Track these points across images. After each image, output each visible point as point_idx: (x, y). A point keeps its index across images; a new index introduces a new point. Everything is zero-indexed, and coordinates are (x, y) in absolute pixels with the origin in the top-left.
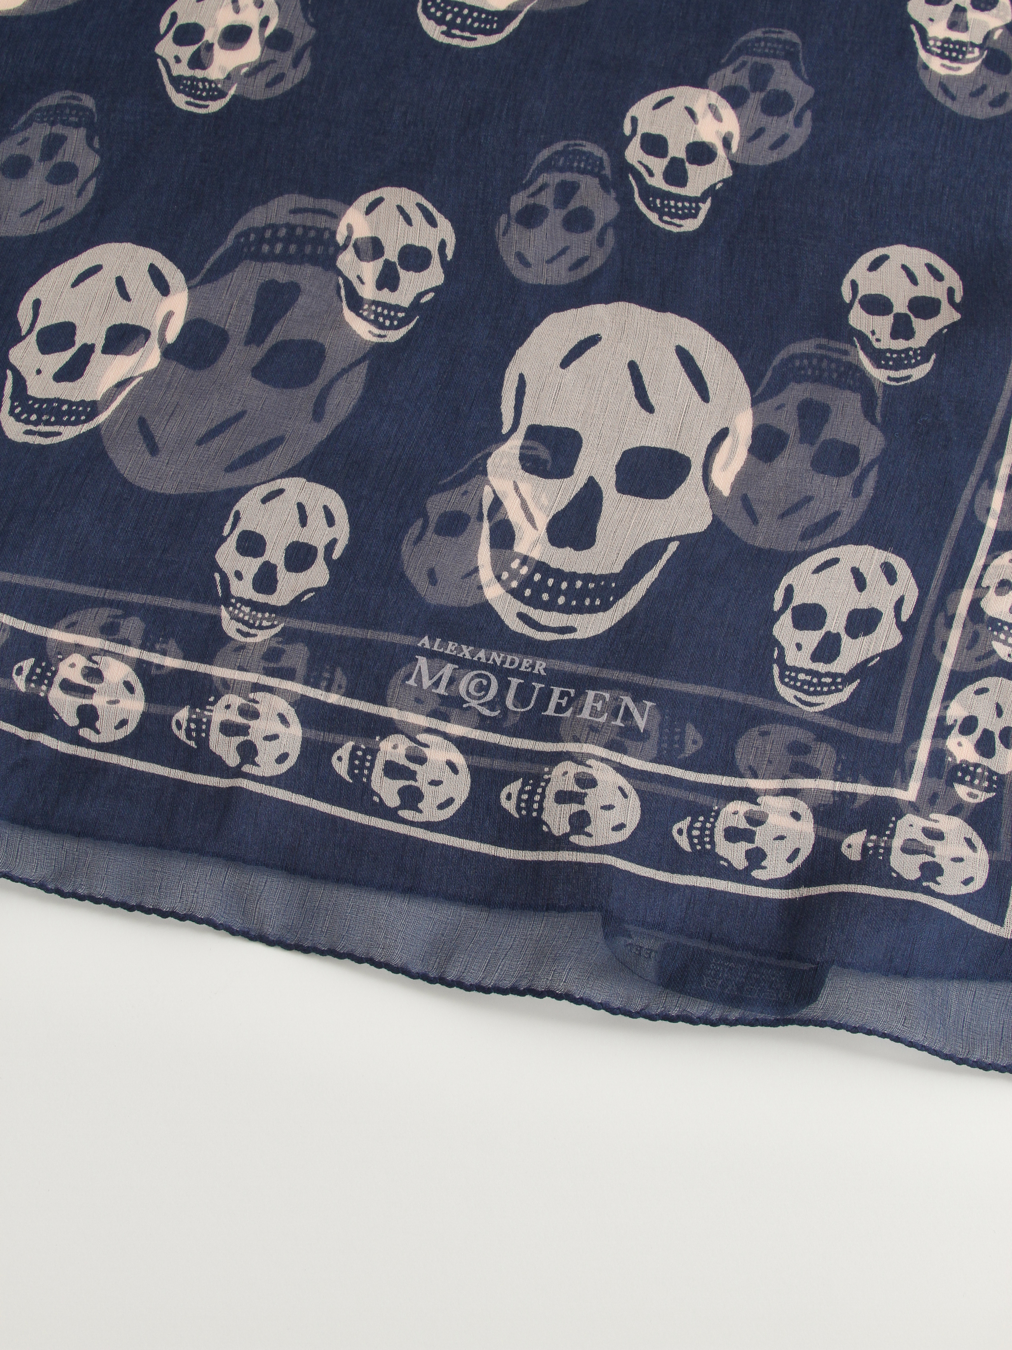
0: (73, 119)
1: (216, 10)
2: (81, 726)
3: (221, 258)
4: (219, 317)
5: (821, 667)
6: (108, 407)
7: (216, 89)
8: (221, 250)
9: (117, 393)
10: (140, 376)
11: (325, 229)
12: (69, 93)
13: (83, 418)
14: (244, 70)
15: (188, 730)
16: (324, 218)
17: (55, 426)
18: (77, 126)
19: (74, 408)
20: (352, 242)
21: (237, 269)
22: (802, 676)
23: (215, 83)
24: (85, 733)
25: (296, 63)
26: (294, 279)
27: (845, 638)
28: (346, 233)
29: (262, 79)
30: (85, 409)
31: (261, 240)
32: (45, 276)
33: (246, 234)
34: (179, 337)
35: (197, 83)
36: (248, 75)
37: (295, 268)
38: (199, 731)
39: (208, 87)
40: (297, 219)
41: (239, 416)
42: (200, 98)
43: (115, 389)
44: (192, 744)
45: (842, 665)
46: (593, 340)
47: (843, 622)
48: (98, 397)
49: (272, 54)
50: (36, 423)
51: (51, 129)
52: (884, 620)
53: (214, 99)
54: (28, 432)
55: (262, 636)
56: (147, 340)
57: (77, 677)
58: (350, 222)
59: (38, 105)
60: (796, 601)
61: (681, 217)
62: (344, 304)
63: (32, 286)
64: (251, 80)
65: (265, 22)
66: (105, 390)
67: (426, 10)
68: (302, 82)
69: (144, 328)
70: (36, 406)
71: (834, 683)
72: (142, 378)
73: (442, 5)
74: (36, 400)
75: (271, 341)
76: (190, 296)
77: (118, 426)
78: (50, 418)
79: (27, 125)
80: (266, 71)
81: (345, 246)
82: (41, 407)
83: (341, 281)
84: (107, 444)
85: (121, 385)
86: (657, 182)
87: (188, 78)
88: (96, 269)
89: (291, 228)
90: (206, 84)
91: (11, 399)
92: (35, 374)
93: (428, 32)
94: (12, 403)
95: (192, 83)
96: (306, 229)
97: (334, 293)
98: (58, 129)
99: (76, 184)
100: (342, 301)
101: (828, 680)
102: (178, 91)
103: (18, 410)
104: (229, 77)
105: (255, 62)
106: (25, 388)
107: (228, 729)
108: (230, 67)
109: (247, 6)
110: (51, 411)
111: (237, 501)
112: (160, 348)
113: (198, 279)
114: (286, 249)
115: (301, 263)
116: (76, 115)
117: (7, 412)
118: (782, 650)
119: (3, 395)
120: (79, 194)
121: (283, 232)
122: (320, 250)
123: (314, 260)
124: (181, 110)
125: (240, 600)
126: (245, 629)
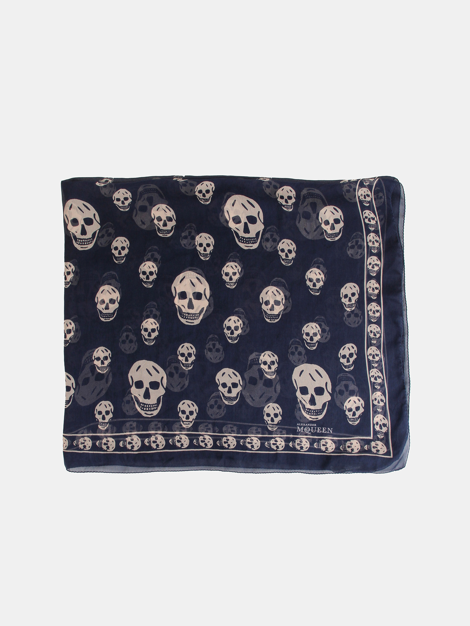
1: (232, 323)
2: (252, 448)
5: (354, 417)
6: (238, 397)
7: (236, 338)
9: (238, 395)
10: (240, 391)
11: (257, 361)
13: (235, 399)
14: (239, 335)
15: (268, 446)
17: (232, 402)
19: (233, 398)
22: (352, 419)
24: (252, 449)
25: (247, 328)
27: (356, 412)
28: (261, 361)
31: (254, 361)
32: (218, 374)
38: (269, 445)
39: (234, 338)
41: (264, 393)
42: (233, 340)
44: (269, 447)
45: (357, 416)
46: (302, 371)
47: (355, 409)
49: (243, 331)
50: (229, 401)
52: (360, 407)
53: (236, 340)
54: (228, 403)
55: (275, 429)
56: (238, 385)
57: (249, 441)
58: (261, 359)
60: (347, 408)
61: (313, 347)
62: (265, 373)
63: (216, 376)
64: (241, 336)
65: (240, 325)
66: (236, 394)
69: (237, 383)
71: (357, 419)
73: (268, 315)
75: (263, 379)
76: (241, 376)
77: (240, 400)
80: (243, 334)
81: (261, 363)
82: (228, 398)
85: (238, 393)
86: (309, 341)
88: (224, 373)
91: (223, 397)
92: (224, 392)
93: (267, 321)
95: (231, 338)
101: (356, 419)
102: (229, 339)
103: (225, 399)
104: (237, 336)
105: (241, 333)
106: (224, 395)
107: (274, 444)
108: (237, 334)
109: (237, 322)
110: (231, 399)
111: (264, 408)
113: (241, 373)
117: (223, 399)
118: (348, 416)
119: (221, 396)
124: (230, 343)
125: (270, 424)
126: (272, 428)
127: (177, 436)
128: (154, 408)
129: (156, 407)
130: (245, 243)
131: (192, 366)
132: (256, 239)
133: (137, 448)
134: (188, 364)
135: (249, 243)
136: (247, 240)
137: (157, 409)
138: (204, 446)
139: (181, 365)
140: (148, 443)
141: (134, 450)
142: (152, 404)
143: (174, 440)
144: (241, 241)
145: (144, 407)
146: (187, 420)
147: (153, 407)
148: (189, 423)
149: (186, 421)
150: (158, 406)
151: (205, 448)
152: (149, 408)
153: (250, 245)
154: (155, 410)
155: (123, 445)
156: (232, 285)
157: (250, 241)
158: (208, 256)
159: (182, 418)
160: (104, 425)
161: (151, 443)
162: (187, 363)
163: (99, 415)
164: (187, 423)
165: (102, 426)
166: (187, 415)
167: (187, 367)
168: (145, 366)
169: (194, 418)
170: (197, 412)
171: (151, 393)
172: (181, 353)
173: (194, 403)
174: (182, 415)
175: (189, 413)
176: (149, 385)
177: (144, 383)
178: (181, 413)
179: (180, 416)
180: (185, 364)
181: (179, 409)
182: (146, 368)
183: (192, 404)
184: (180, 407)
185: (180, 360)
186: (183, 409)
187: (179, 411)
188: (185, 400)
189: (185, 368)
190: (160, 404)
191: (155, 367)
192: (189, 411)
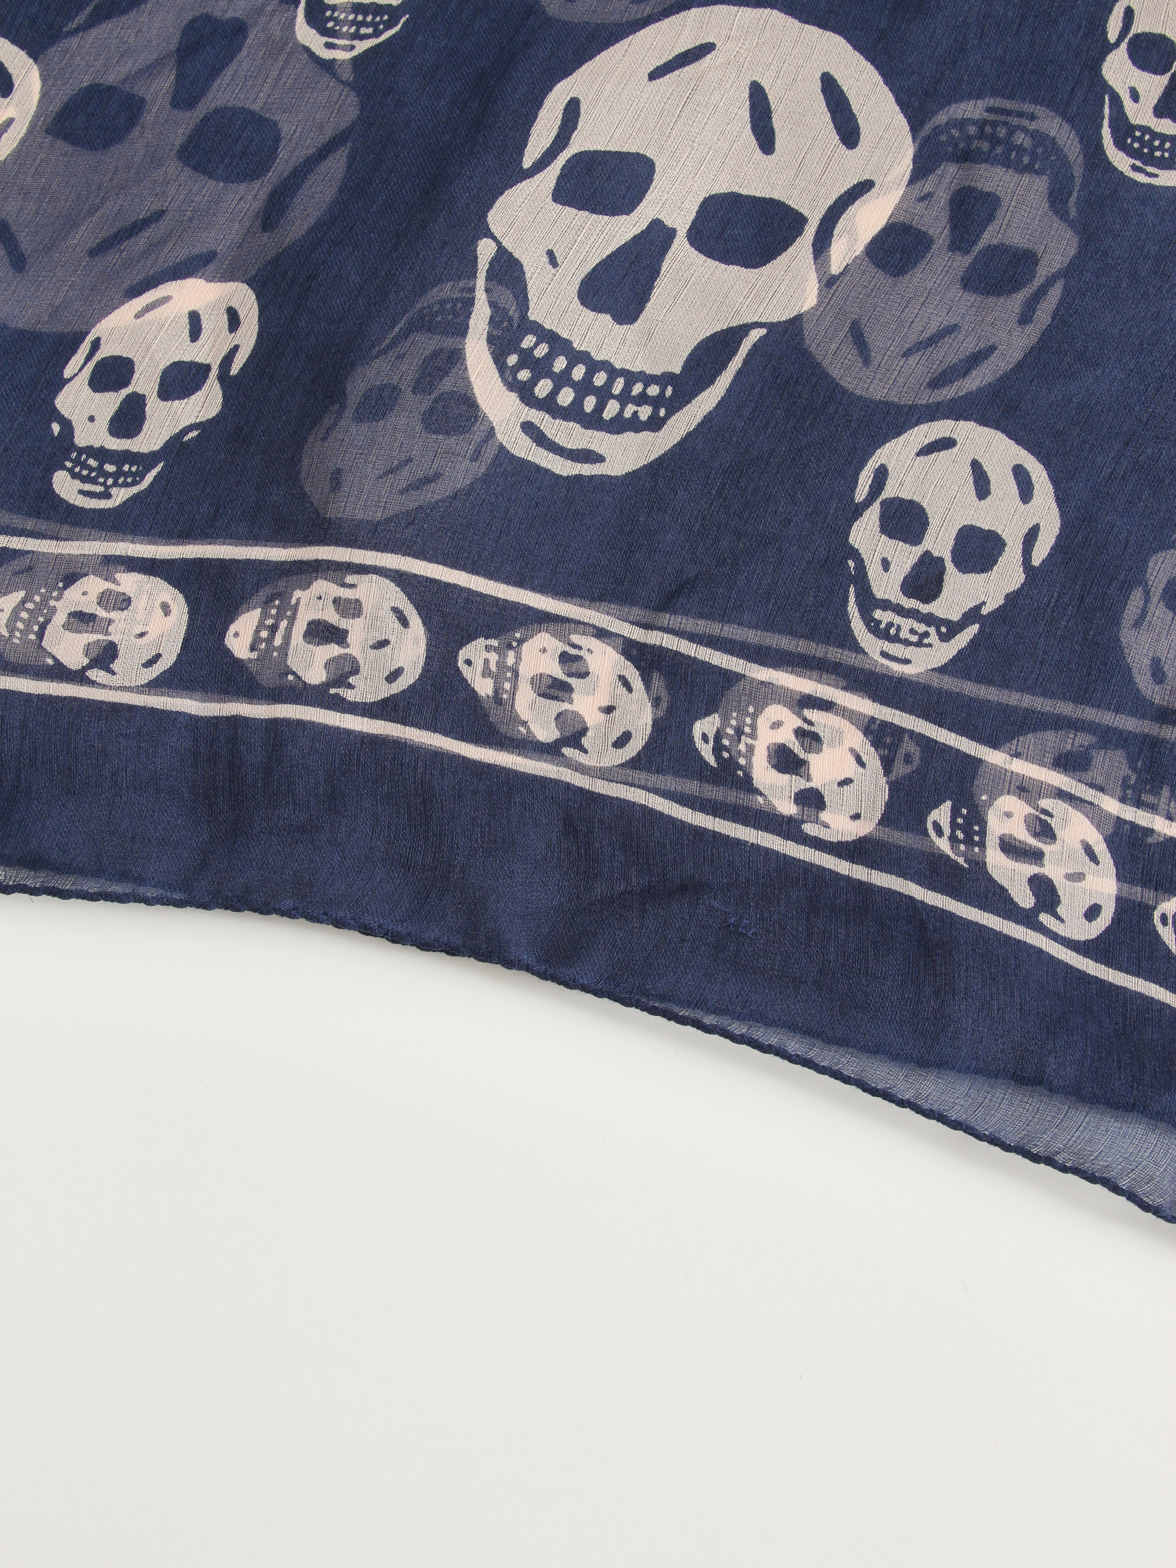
127: (775, 711)
128: (630, 409)
129: (656, 402)
133: (381, 691)
137: (655, 424)
138: (1025, 899)
139: (1106, 132)
140: (486, 672)
141: (350, 695)
142: (624, 373)
143: (739, 732)
145: (541, 368)
146: (910, 603)
147: (625, 398)
148: (921, 628)
149: (899, 610)
150: (676, 404)
151: (1028, 919)
152: (584, 388)
154: (634, 425)
155: (253, 648)
159: (874, 571)
160: (107, 475)
161: (515, 688)
162: (1165, 126)
163: (98, 395)
164: (907, 624)
165: (94, 481)
166: (927, 554)
167: (1149, 160)
168: (746, 63)
169: (984, 603)
170: (1037, 560)
171: (669, 273)
172: (1137, 36)
173: (1045, 472)
174: (880, 543)
175: (957, 539)
176: (696, 208)
177: (654, 182)
178: (880, 520)
179: (852, 548)
180: (1138, 134)
181: (870, 482)
182: (754, 79)
183: (1021, 475)
184: (890, 470)
185: (1106, 88)
186: (905, 495)
187: (863, 497)
188: (962, 422)
189: (1131, 161)
190: (710, 389)
191: (842, 91)
192: (966, 526)
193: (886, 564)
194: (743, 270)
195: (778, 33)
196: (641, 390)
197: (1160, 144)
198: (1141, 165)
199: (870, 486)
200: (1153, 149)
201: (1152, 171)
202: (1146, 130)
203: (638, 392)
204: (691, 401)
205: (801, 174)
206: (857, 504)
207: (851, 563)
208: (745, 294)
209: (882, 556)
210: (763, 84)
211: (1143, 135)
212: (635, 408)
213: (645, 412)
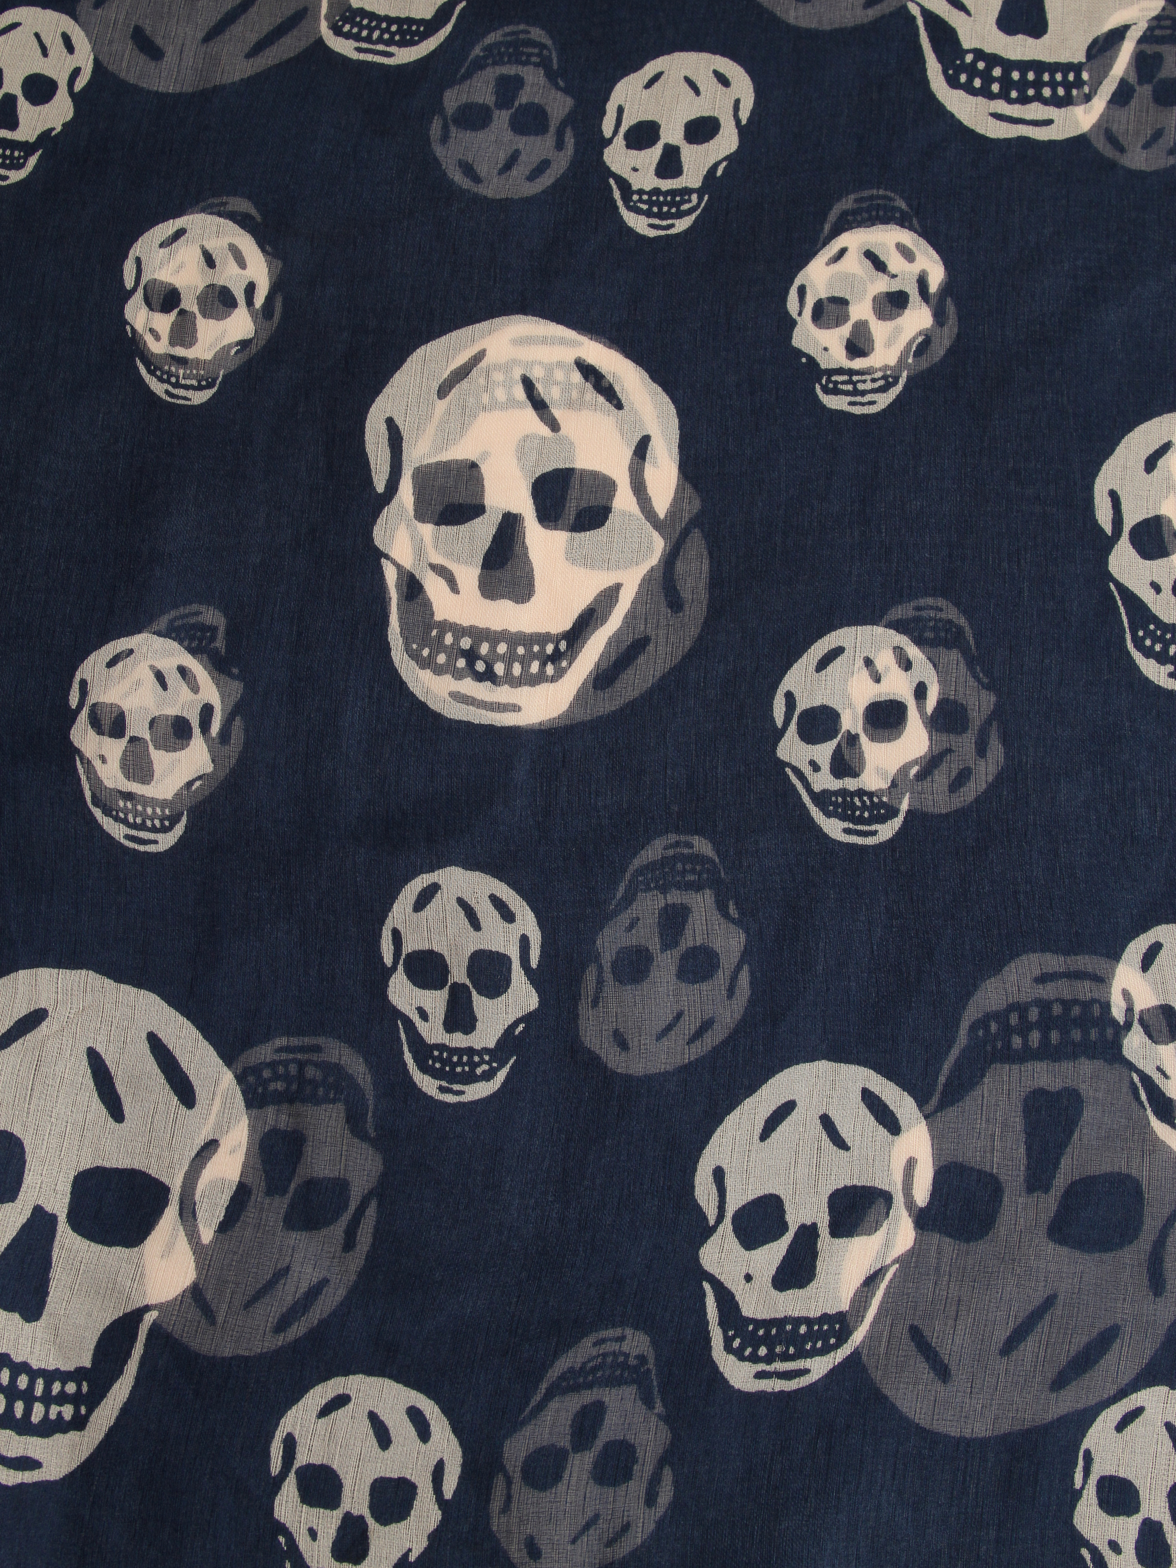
0: (691, 877)
1: (846, 681)
3: (958, 1065)
4: (981, 1157)
6: (863, 1317)
7: (882, 804)
8: (955, 1053)
9: (869, 1295)
10: (894, 1262)
11: (1094, 1001)
12: (673, 838)
13: (832, 1341)
14: (914, 771)
16: (1087, 984)
17: (798, 1361)
18: (698, 887)
19: (816, 1328)
20: (1137, 1017)
21: (986, 1080)
23: (877, 796)
25: (982, 750)
26: (1069, 1083)
28: (1123, 1005)
29: (941, 778)
30: (832, 1327)
31: (1007, 1031)
32: (719, 1130)
33: (983, 1022)
34: (933, 1195)
35: (852, 799)
36: (920, 777)
37: (1066, 1066)
39: (868, 803)
40: (1048, 991)
41: (1049, 1302)
42: (861, 821)
43: (866, 1289)
48: (844, 1306)
49: (946, 740)
50: (769, 1359)
51: (665, 898)
53: (883, 820)
54: (760, 1375)
56: (889, 1208)
58: (1124, 986)
59: (637, 863)
62: (1149, 1111)
63: (704, 1148)
64: (927, 784)
65: (920, 692)
66: (851, 1294)
67: (1139, 644)
68: (999, 777)
69: (881, 1190)
70: (761, 1332)
72: (897, 1265)
73: (1159, 633)
74: (759, 1323)
75: (1061, 1182)
76: (930, 1130)
77: (883, 1345)
78: (788, 1349)
79: (628, 900)
80: (944, 766)
81: (1128, 1025)
82: (768, 1332)
83: (1136, 1078)
84: (877, 1376)
85: (871, 1281)
87: (836, 793)
88: (787, 1108)
89: (1044, 1005)
90: (865, 798)
91: (721, 1327)
92: (744, 1282)
93: (1151, 678)
94: (725, 1333)
95: (844, 800)
96: (1067, 1004)
97: (1130, 1097)
98: (675, 897)
99: (721, 978)
100: (1146, 1110)
102: (828, 815)
103: (736, 1343)
104: (894, 784)
105: (925, 756)
106: (736, 1307)
108: (893, 769)
109: (887, 669)
111: (1084, 1436)
112: (910, 1215)
113: (934, 1101)
114: (1045, 1038)
115: (1074, 1056)
116: (693, 871)
117: (722, 1348)
119: (708, 1322)
120: (731, 992)
121: (1034, 1014)
122: (1094, 1034)
123: (1089, 1050)
124: (840, 843)
128: (54, 1410)
129: (76, 1400)
130: (991, 96)
131: (501, 1075)
132: (1085, 76)
134: (470, 1051)
135: (1024, 100)
136: (1016, 75)
137: (79, 1423)
139: (408, 1057)
142: (42, 1372)
144: (970, 80)
147: (47, 1399)
150: (94, 1399)
152: (12, 1393)
153: (1035, 111)
154: (61, 1426)
156: (869, 386)
157: (1038, 84)
158: (686, 207)
162: (458, 1040)
166: (348, 1516)
167: (453, 1078)
168: (78, 1029)
169: (410, 1550)
170: (448, 1493)
171: (60, 1263)
172: (409, 956)
173: (436, 1407)
174: (303, 1514)
175: (372, 1494)
176: (69, 1189)
177: (27, 1164)
178: (299, 1490)
179: (278, 1523)
180: (436, 1053)
181: (281, 1453)
182: (89, 1045)
183: (416, 1416)
184: (297, 1437)
185: (397, 1014)
186: (316, 1460)
187: (278, 1470)
188: (351, 1377)
189: (437, 1083)
190: (120, 1380)
191: (169, 1050)
192: (376, 1479)
193: (313, 1534)
194: (125, 1251)
195: (99, 995)
196: (59, 1388)
197: (458, 1059)
198: (447, 1085)
199: (283, 1457)
200: (454, 1066)
201: (458, 1089)
202: (442, 1047)
203: (57, 1391)
204: (106, 1395)
205: (153, 1140)
206: (274, 1478)
207: (282, 1539)
208: (131, 1276)
209: (307, 1527)
210: (99, 1049)
211: (441, 1054)
212: (58, 1408)
213: (68, 1411)
